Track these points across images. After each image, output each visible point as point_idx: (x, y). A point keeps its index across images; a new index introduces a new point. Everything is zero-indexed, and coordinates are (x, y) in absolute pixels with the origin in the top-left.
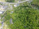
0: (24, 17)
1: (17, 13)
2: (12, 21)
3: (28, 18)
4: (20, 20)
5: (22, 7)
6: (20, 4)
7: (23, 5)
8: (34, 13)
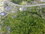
3: (31, 32)
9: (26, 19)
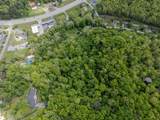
0: (82, 67)
1: (51, 57)
2: (35, 97)
4: (68, 83)
5: (66, 29)
6: (55, 17)
7: (71, 19)
8: (116, 45)
9: (72, 47)
